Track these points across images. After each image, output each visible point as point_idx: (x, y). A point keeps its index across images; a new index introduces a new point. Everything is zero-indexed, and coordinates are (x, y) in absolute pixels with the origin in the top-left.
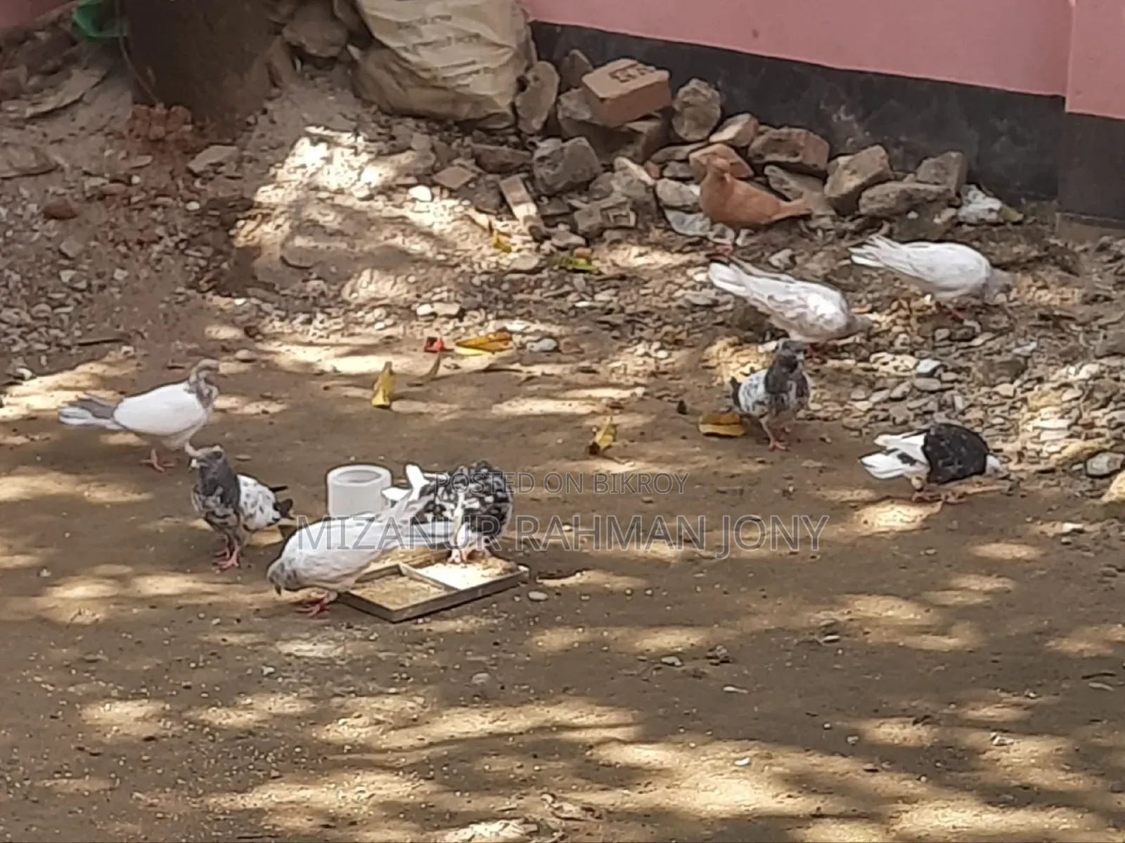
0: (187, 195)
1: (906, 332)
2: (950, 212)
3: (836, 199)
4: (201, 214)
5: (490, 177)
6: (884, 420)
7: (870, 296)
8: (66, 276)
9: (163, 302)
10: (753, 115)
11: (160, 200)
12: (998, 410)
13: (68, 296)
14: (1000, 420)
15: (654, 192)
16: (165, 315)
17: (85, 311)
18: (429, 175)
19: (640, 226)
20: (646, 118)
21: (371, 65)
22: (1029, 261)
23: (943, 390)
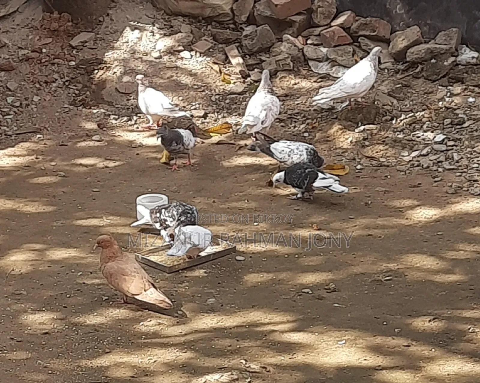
0: (69, 58)
1: (429, 121)
2: (452, 59)
3: (394, 54)
4: (76, 67)
5: (220, 46)
6: (418, 166)
7: (411, 103)
9: (57, 112)
10: (353, 11)
11: (56, 60)
12: (476, 160)
14: (476, 165)
15: (303, 51)
16: (59, 119)
17: (19, 117)
18: (190, 45)
19: (296, 69)
20: (299, 14)
23: (447, 150)
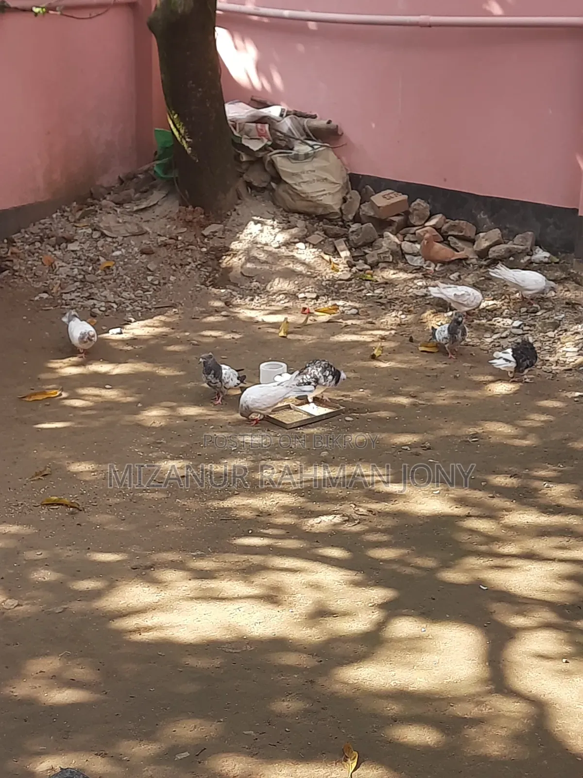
0: (202, 245)
1: (508, 309)
2: (528, 258)
3: (478, 251)
4: (207, 253)
5: (330, 239)
6: (499, 346)
7: (493, 293)
8: (150, 278)
9: (191, 290)
10: (444, 215)
11: (190, 247)
12: (547, 343)
13: (150, 288)
14: (548, 348)
15: (401, 247)
16: (191, 296)
17: (158, 294)
18: (304, 238)
19: (394, 261)
20: (398, 215)
21: (280, 190)
22: (562, 279)
23: (524, 334)
